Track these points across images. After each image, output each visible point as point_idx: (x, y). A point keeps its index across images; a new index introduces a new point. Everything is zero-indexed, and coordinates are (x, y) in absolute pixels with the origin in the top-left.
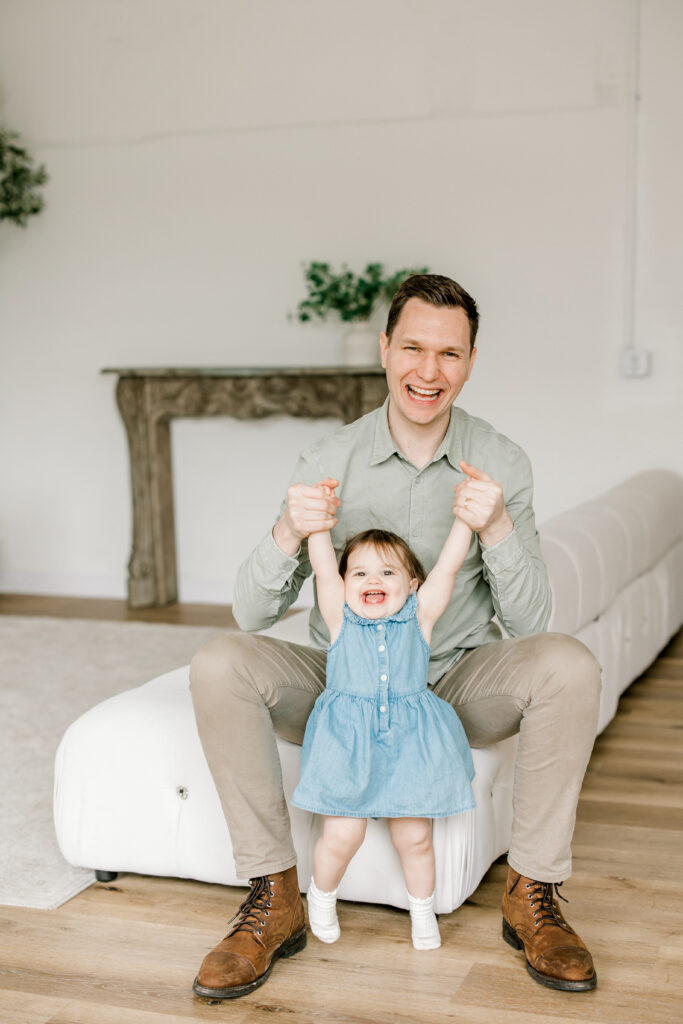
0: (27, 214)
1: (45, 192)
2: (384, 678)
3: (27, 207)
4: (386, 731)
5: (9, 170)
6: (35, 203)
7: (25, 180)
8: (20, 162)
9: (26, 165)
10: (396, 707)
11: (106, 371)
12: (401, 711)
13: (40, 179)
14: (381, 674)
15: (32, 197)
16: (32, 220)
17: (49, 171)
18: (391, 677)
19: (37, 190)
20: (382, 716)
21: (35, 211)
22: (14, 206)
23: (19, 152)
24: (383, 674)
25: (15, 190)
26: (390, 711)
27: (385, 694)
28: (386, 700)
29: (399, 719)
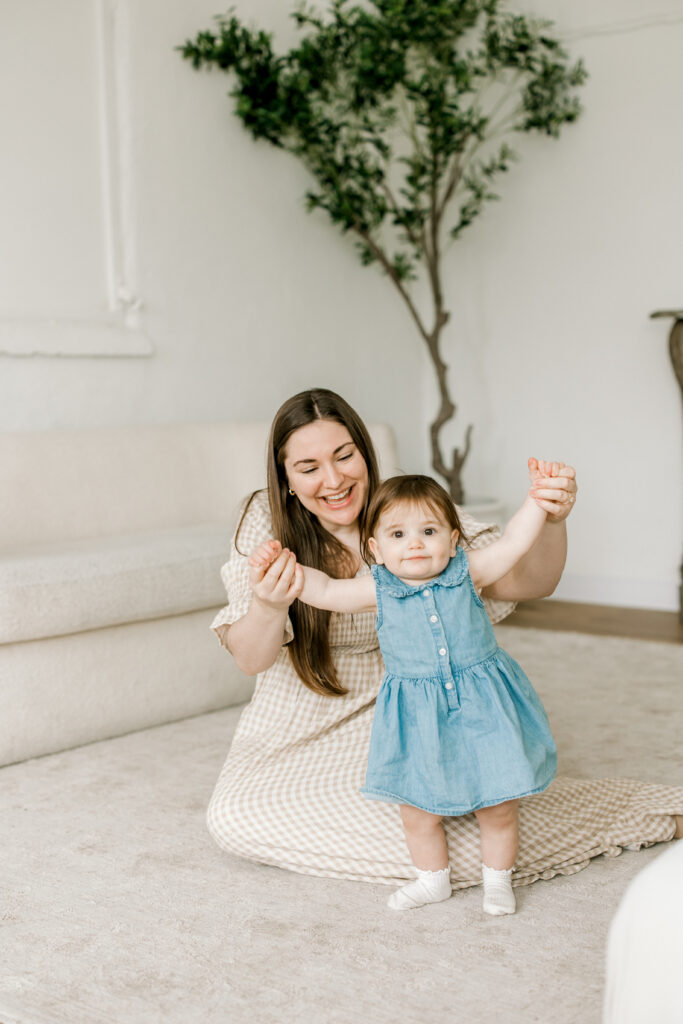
0: (559, 121)
1: (584, 95)
2: (443, 652)
3: (559, 114)
4: (457, 709)
5: (538, 67)
6: (570, 109)
7: (560, 80)
8: (552, 58)
9: (560, 61)
10: (461, 681)
11: (656, 315)
12: (467, 684)
13: (577, 78)
14: (438, 648)
15: (566, 101)
16: (565, 129)
17: (587, 67)
18: (450, 649)
19: (573, 92)
20: (449, 694)
21: (570, 118)
22: (543, 113)
23: (550, 44)
24: (440, 647)
25: (546, 94)
26: (456, 687)
27: (447, 670)
28: (449, 676)
29: (468, 693)
